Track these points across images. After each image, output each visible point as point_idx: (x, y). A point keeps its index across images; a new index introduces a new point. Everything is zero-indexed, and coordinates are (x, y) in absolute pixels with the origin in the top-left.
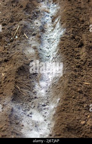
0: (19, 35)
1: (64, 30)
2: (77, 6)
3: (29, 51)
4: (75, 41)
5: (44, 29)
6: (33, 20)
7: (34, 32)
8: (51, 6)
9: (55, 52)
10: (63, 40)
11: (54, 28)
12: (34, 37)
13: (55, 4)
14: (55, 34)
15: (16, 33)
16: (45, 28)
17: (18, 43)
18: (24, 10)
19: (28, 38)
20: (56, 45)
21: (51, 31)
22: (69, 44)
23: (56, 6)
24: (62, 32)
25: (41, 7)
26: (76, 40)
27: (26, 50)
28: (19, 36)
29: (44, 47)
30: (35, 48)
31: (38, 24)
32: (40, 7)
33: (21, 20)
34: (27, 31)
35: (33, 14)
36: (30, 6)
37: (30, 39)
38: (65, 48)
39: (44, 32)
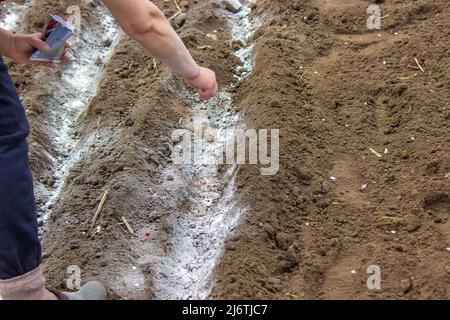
0: (104, 222)
1: (245, 209)
2: (297, 124)
3: (126, 279)
4: (274, 248)
5: (191, 198)
6: (160, 166)
7: (155, 212)
8: (224, 119)
9: (206, 288)
10: (234, 250)
11: (222, 195)
12: (153, 226)
13: (237, 111)
14: (219, 218)
15: (99, 216)
16: (194, 196)
17: (99, 250)
18: (135, 134)
19: (132, 232)
20: (212, 263)
21: (209, 204)
22: (252, 265)
23: (236, 118)
24: (238, 216)
25: (192, 120)
26: (279, 246)
27: (117, 278)
28: (106, 227)
29: (179, 266)
30: (147, 271)
31: (172, 179)
32: (188, 120)
33: (121, 169)
34: (133, 208)
35: (164, 148)
36: (157, 121)
37: (139, 234)
38: (233, 281)
39: (189, 209)
